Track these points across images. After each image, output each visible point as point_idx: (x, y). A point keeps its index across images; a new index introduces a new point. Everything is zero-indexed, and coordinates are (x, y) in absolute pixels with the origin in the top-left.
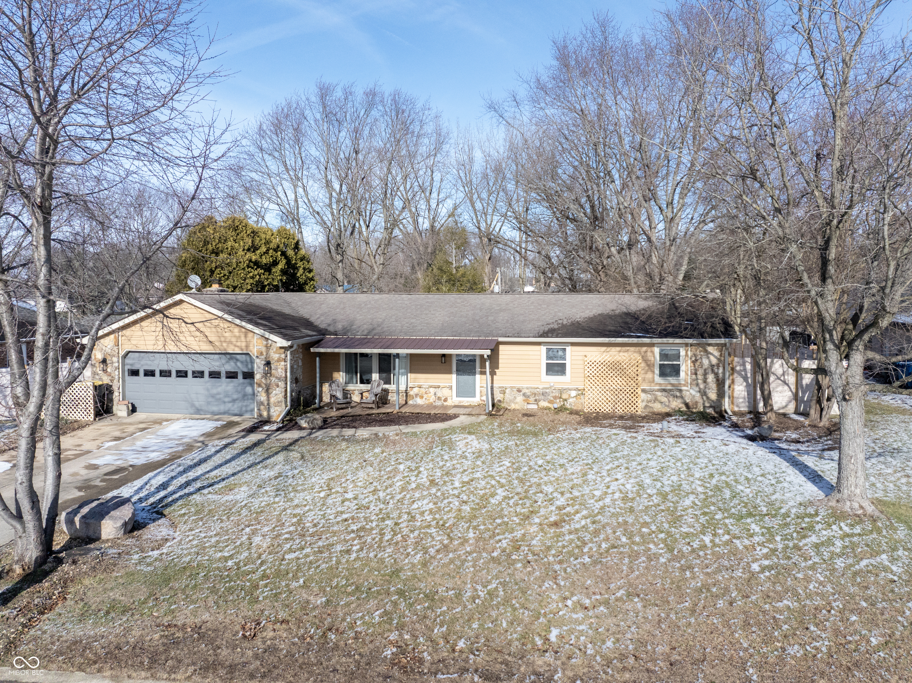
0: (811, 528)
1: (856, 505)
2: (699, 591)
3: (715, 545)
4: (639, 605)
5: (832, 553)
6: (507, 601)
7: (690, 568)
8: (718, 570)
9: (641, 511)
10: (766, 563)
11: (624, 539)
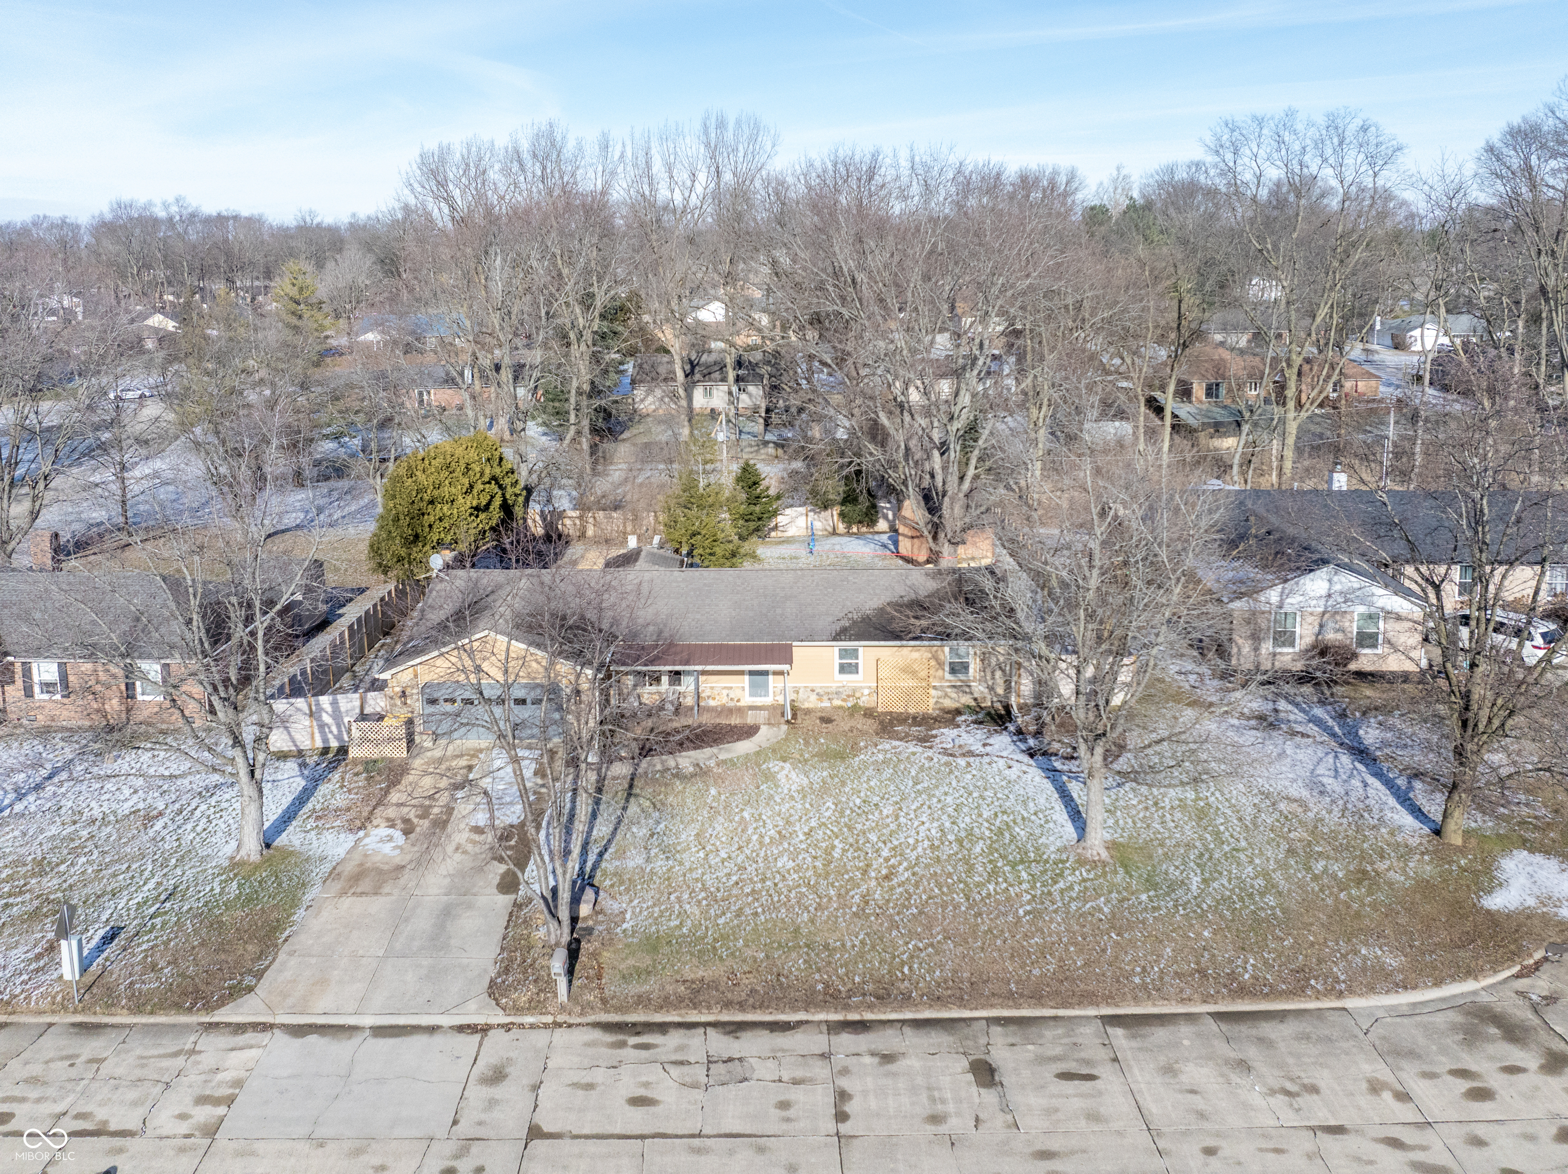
0: (1061, 875)
1: (1095, 853)
2: (986, 933)
3: (997, 893)
4: (952, 946)
5: (1071, 898)
6: (873, 947)
7: (980, 914)
8: (997, 917)
9: (946, 860)
10: (1028, 908)
11: (936, 890)
